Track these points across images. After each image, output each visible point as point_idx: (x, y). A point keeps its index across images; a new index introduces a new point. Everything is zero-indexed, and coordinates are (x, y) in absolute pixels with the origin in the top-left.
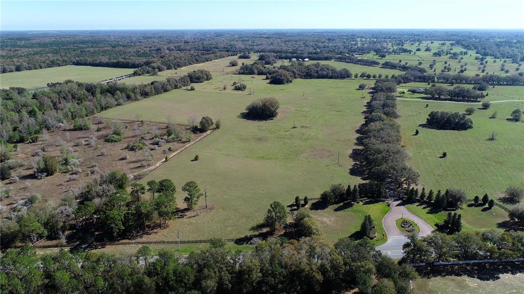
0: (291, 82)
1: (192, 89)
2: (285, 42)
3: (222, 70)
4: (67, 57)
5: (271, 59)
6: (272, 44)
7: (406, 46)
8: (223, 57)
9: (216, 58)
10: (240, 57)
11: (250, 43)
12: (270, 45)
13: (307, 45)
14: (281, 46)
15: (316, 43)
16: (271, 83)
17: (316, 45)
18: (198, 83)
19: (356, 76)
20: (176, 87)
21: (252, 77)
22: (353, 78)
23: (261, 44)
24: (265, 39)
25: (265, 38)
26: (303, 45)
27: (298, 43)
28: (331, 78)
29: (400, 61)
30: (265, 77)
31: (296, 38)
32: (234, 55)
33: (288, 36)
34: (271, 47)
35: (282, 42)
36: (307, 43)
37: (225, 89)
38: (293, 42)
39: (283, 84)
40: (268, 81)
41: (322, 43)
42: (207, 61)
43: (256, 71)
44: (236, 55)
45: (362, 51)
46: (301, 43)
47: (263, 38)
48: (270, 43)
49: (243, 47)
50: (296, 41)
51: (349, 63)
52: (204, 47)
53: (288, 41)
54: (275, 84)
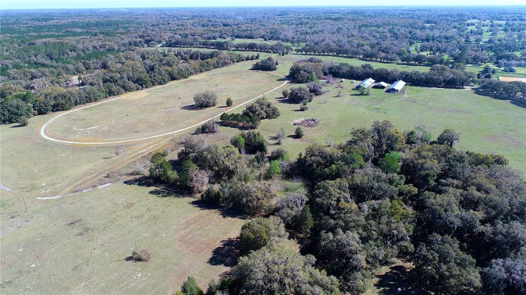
2: (360, 27)
6: (338, 30)
12: (333, 33)
13: (395, 34)
14: (353, 36)
15: (410, 29)
17: (410, 33)
24: (332, 22)
26: (389, 35)
27: (381, 29)
31: (379, 20)
33: (368, 16)
38: (373, 28)
41: (421, 29)
46: (386, 30)
48: (335, 29)
50: (378, 26)
53: (365, 26)
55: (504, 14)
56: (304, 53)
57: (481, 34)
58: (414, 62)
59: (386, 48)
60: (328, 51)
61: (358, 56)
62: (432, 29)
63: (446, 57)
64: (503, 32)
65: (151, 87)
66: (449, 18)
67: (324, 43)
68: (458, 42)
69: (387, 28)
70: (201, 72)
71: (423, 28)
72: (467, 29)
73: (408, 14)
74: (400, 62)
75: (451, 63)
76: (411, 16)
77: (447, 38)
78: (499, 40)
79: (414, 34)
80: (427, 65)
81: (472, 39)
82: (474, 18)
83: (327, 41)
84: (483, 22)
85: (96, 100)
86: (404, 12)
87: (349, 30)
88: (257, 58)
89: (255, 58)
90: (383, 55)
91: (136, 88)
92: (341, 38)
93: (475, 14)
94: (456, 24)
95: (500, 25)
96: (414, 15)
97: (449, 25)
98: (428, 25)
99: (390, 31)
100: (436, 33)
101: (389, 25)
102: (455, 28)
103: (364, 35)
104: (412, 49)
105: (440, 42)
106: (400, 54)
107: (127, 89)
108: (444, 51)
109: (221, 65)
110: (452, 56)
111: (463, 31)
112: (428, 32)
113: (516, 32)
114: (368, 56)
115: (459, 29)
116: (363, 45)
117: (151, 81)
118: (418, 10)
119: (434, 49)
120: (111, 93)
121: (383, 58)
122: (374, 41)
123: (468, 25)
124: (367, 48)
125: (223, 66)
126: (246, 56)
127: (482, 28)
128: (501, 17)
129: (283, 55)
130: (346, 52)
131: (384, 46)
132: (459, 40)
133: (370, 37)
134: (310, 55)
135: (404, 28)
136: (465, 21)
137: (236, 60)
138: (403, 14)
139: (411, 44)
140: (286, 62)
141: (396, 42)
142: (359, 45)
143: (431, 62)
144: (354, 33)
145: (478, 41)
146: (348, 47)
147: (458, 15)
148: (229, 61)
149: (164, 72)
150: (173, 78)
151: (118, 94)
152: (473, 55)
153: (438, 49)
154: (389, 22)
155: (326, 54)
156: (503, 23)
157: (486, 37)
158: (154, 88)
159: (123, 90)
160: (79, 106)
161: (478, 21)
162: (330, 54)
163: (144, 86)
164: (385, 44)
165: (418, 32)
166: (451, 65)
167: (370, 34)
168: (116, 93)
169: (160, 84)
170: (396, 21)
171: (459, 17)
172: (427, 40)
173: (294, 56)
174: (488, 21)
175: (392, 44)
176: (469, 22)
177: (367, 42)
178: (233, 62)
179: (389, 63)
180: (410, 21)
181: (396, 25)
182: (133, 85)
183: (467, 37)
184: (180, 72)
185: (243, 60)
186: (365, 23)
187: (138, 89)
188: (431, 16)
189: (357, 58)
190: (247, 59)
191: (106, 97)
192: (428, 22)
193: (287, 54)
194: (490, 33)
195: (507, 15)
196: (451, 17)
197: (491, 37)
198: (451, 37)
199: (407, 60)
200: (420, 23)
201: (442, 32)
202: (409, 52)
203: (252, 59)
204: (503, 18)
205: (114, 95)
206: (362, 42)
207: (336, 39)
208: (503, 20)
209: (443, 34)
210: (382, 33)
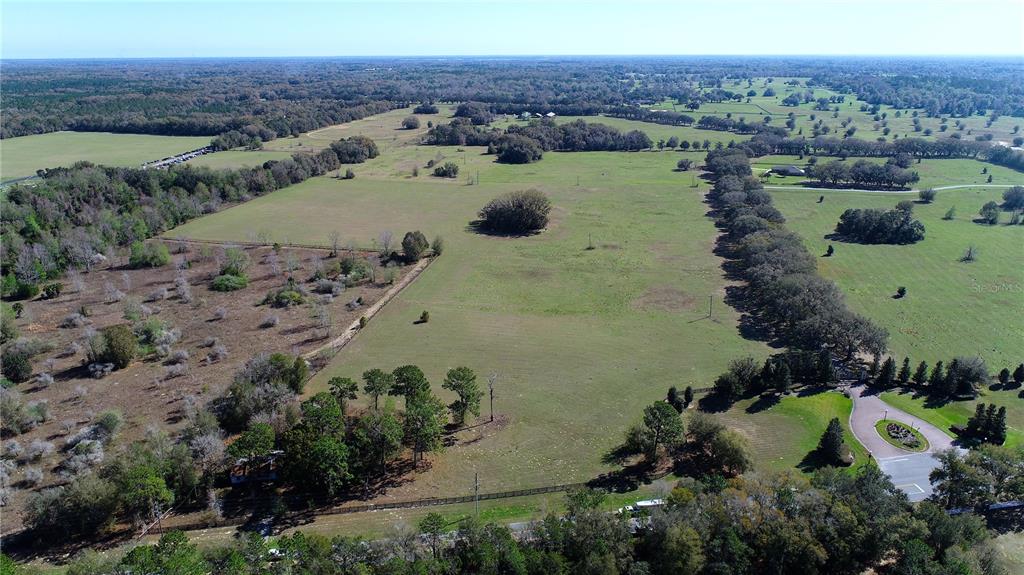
0: (540, 158)
1: (349, 176)
2: (495, 80)
3: (393, 137)
4: (53, 113)
5: (483, 114)
6: (470, 84)
7: (727, 87)
8: (383, 111)
9: (371, 112)
10: (418, 111)
11: (425, 82)
12: (466, 87)
13: (538, 86)
14: (490, 88)
16: (502, 160)
17: (555, 85)
18: (354, 162)
19: (661, 145)
20: (314, 173)
21: (459, 151)
22: (655, 148)
23: (449, 85)
25: (453, 73)
27: (520, 82)
28: (612, 149)
29: (729, 115)
30: (485, 149)
31: (515, 73)
32: (403, 107)
34: (472, 92)
35: (489, 80)
36: (539, 84)
37: (415, 174)
38: (511, 81)
39: (526, 162)
40: (494, 157)
41: (566, 82)
42: (353, 119)
43: (463, 138)
44: (408, 106)
45: (650, 97)
47: (449, 72)
48: (465, 83)
49: (414, 91)
50: (517, 79)
51: (633, 119)
52: (333, 92)
54: (512, 163)
69: (527, 82)
94: (608, 77)
100: (584, 85)
118: (563, 61)
144: (492, 85)
170: (535, 73)
180: (554, 74)
181: (538, 78)
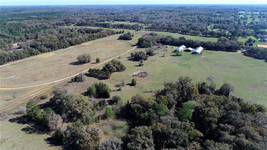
2: (182, 15)
13: (200, 19)
14: (178, 20)
15: (208, 16)
17: (209, 18)
26: (197, 19)
27: (193, 16)
31: (192, 12)
33: (187, 9)
35: (179, 15)
38: (189, 16)
46: (196, 17)
50: (192, 15)
53: (184, 14)
55: (258, 8)
56: (149, 29)
57: (246, 19)
58: (209, 35)
59: (194, 27)
60: (163, 28)
61: (179, 32)
62: (220, 16)
63: (227, 32)
64: (258, 18)
65: (57, 50)
66: (229, 10)
67: (162, 24)
68: (234, 24)
70: (89, 40)
71: (216, 16)
72: (239, 17)
73: (208, 9)
74: (201, 35)
75: (230, 36)
76: (210, 9)
77: (228, 21)
78: (256, 23)
79: (211, 19)
80: (216, 37)
81: (242, 22)
82: (242, 11)
83: (163, 23)
84: (248, 13)
85: (21, 58)
86: (206, 7)
87: (176, 17)
88: (123, 32)
89: (122, 32)
90: (192, 31)
91: (48, 51)
92: (171, 21)
93: (243, 9)
94: (233, 14)
95: (257, 15)
96: (211, 9)
97: (229, 14)
98: (218, 14)
99: (198, 18)
100: (222, 19)
101: (197, 14)
102: (233, 16)
103: (184, 19)
104: (209, 27)
105: (224, 24)
106: (202, 30)
107: (42, 51)
108: (226, 29)
109: (101, 36)
110: (230, 32)
111: (237, 17)
112: (218, 18)
113: (265, 18)
114: (184, 32)
115: (235, 16)
116: (182, 25)
117: (58, 47)
118: (214, 6)
119: (221, 28)
120: (32, 54)
121: (192, 33)
122: (189, 23)
123: (240, 14)
124: (184, 27)
125: (103, 37)
126: (116, 32)
127: (247, 16)
128: (257, 10)
129: (138, 31)
130: (172, 29)
131: (194, 26)
132: (235, 23)
133: (186, 21)
134: (153, 31)
135: (205, 16)
136: (238, 12)
137: (111, 34)
138: (206, 9)
139: (209, 24)
140: (138, 35)
141: (200, 24)
142: (180, 25)
143: (219, 36)
145: (245, 23)
146: (174, 26)
147: (234, 9)
148: (106, 34)
149: (66, 41)
150: (72, 45)
151: (37, 54)
152: (242, 32)
153: (223, 28)
154: (198, 13)
155: (161, 30)
156: (258, 13)
157: (249, 21)
158: (60, 50)
159: (39, 52)
160: (10, 62)
161: (245, 12)
162: (164, 30)
163: (53, 49)
164: (194, 25)
165: (213, 18)
166: (230, 37)
167: (187, 19)
168: (35, 54)
169: (63, 48)
170: (201, 12)
171: (235, 10)
172: (218, 23)
173: (144, 31)
174: (250, 12)
175: (198, 25)
176: (240, 12)
177: (185, 23)
178: (109, 35)
179: (196, 36)
180: (209, 12)
181: (201, 14)
182: (46, 49)
183: (239, 21)
184: (76, 41)
185: (115, 34)
186: (185, 13)
187: (49, 51)
188: (220, 9)
189: (178, 32)
190: (117, 33)
191: (29, 57)
192: (218, 13)
193: (140, 30)
194: (252, 19)
195: (260, 9)
196: (231, 10)
197: (252, 21)
198: (230, 21)
199: (206, 34)
200: (214, 14)
201: (225, 18)
202: (207, 29)
203: (120, 33)
204: (258, 11)
205: (34, 55)
206: (182, 24)
207: (168, 22)
208: (258, 12)
209: (226, 19)
210: (194, 19)
